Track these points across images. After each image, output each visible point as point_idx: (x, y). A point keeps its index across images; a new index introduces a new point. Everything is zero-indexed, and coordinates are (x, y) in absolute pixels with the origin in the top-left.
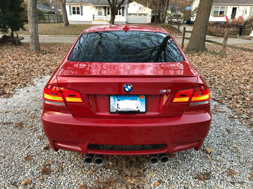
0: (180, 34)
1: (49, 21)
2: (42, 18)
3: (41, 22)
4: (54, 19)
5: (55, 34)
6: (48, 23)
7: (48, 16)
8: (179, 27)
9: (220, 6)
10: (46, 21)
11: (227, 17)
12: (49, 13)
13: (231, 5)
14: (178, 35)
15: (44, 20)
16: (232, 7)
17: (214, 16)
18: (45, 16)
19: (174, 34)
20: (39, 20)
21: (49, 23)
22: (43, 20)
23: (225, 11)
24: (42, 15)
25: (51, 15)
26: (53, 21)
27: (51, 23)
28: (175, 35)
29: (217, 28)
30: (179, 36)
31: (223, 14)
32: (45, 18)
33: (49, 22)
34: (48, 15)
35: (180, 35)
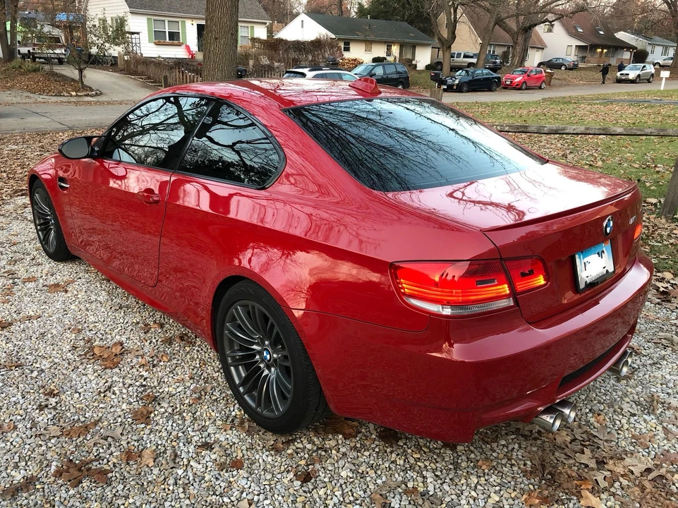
0: (90, 93)
8: (81, 71)
9: (167, 19)
11: (188, 48)
13: (192, 18)
14: (87, 95)
16: (195, 23)
17: (156, 44)
19: (74, 93)
23: (180, 31)
28: (77, 96)
29: (185, 76)
30: (89, 99)
31: (177, 40)
35: (91, 96)
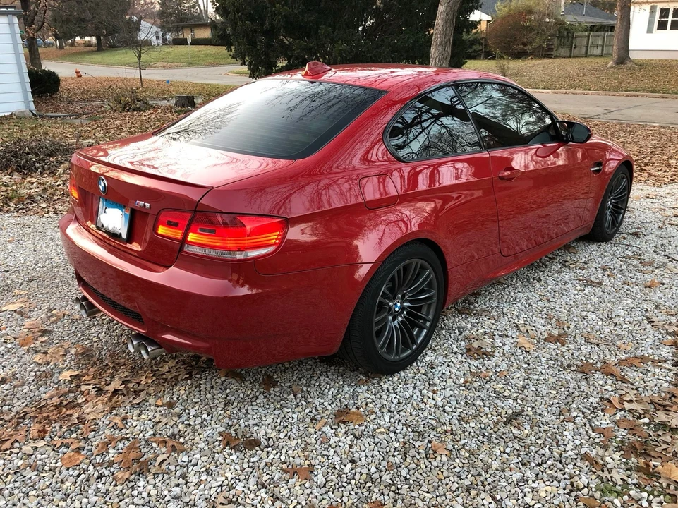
1: (587, 50)
2: (568, 43)
3: (562, 54)
4: (603, 47)
5: (570, 87)
6: (582, 57)
7: (586, 39)
10: (575, 52)
12: (592, 28)
15: (571, 50)
18: (578, 39)
20: (557, 50)
21: (586, 56)
22: (568, 50)
24: (570, 35)
25: (596, 33)
26: (598, 51)
27: (591, 55)
32: (577, 45)
33: (586, 53)
34: (587, 33)
